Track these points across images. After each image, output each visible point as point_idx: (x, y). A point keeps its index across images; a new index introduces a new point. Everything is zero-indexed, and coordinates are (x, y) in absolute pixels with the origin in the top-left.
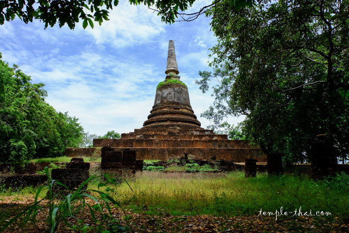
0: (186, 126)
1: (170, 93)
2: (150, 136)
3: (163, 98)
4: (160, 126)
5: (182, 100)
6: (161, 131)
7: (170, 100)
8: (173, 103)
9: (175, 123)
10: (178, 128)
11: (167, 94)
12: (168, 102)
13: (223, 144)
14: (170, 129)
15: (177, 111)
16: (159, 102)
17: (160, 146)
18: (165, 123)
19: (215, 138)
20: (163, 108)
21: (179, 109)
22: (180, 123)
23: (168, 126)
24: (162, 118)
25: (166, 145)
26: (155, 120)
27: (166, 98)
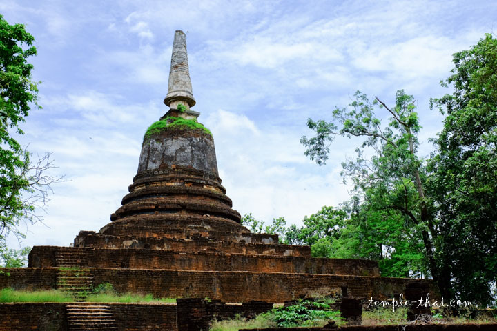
0: (222, 223)
1: (182, 150)
2: (154, 242)
3: (165, 159)
4: (168, 220)
5: (207, 166)
6: (171, 232)
7: (183, 164)
8: (191, 171)
9: (198, 216)
10: (207, 227)
11: (177, 151)
12: (178, 167)
13: (314, 266)
14: (192, 229)
15: (200, 189)
16: (157, 165)
17: (190, 265)
18: (177, 215)
19: (287, 253)
20: (168, 181)
21: (202, 185)
22: (208, 217)
23: (185, 222)
24: (169, 204)
25: (201, 265)
26: (153, 207)
27: (173, 158)
